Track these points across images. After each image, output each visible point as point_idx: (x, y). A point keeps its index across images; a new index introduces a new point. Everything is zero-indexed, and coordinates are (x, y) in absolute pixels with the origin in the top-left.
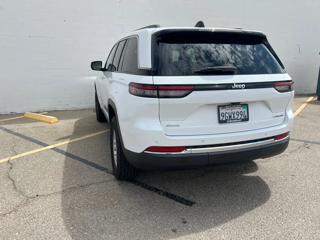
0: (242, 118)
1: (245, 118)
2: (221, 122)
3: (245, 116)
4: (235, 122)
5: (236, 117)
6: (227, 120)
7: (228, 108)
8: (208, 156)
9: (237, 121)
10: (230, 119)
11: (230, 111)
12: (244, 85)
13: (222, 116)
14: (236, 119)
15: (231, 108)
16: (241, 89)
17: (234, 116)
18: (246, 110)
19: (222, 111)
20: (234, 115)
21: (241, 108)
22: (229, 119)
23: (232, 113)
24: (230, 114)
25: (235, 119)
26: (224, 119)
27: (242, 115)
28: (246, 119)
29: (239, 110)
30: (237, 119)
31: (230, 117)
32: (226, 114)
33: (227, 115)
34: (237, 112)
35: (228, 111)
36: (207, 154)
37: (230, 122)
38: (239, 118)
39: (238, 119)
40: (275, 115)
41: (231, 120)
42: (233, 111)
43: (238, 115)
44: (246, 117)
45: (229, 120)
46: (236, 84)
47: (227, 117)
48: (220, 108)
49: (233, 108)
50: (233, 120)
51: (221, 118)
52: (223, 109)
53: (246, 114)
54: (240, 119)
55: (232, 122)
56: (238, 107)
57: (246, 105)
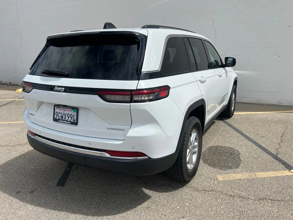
0: (72, 121)
1: (74, 121)
2: (55, 120)
3: (74, 119)
4: (65, 123)
5: (67, 118)
6: (59, 119)
7: (61, 108)
9: (67, 122)
11: (62, 112)
13: (56, 115)
15: (64, 109)
16: (61, 92)
17: (65, 118)
18: (75, 114)
19: (57, 110)
20: (65, 116)
21: (72, 111)
22: (61, 119)
23: (64, 114)
24: (62, 115)
25: (66, 121)
26: (57, 118)
27: (72, 118)
28: (75, 123)
29: (70, 113)
30: (67, 121)
31: (62, 117)
32: (59, 113)
33: (60, 115)
35: (61, 111)
37: (61, 122)
38: (69, 120)
39: (68, 121)
41: (63, 120)
42: (65, 112)
43: (69, 117)
44: (75, 121)
45: (61, 120)
47: (60, 116)
48: (56, 107)
49: (65, 109)
50: (64, 120)
51: (56, 116)
52: (58, 108)
53: (75, 117)
54: (70, 121)
55: (63, 122)
56: (69, 110)
57: (76, 109)
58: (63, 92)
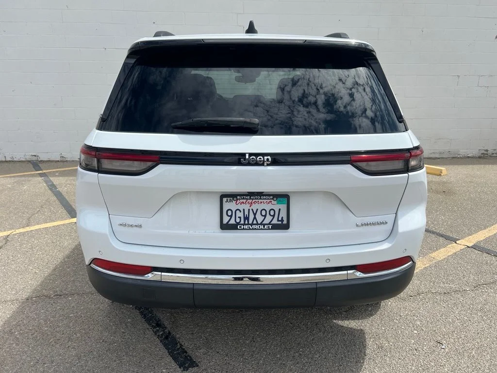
0: (275, 221)
1: (280, 223)
2: (224, 227)
3: (280, 219)
4: (255, 229)
5: (260, 219)
6: (238, 224)
7: (241, 201)
8: (192, 290)
9: (262, 227)
10: (245, 221)
11: (246, 207)
12: (269, 157)
13: (228, 216)
14: (259, 223)
15: (250, 201)
16: (263, 165)
17: (255, 218)
18: (283, 207)
19: (227, 206)
20: (255, 214)
21: (273, 202)
22: (242, 222)
23: (251, 211)
24: (246, 213)
25: (257, 224)
26: (232, 222)
27: (274, 216)
28: (284, 226)
29: (268, 207)
30: (261, 224)
31: (247, 218)
32: (238, 212)
33: (239, 214)
34: (264, 209)
35: (241, 207)
36: (191, 286)
37: (244, 229)
38: (267, 221)
39: (264, 225)
40: (359, 220)
41: (248, 224)
42: (255, 207)
43: (265, 216)
44: (282, 220)
45: (244, 224)
46: (250, 155)
47: (240, 218)
48: (225, 200)
49: (254, 201)
50: (252, 225)
51: (226, 219)
52: (231, 201)
53: (283, 214)
54: (270, 224)
55: (250, 229)
56: (265, 201)
57: (283, 197)
58: (268, 165)
